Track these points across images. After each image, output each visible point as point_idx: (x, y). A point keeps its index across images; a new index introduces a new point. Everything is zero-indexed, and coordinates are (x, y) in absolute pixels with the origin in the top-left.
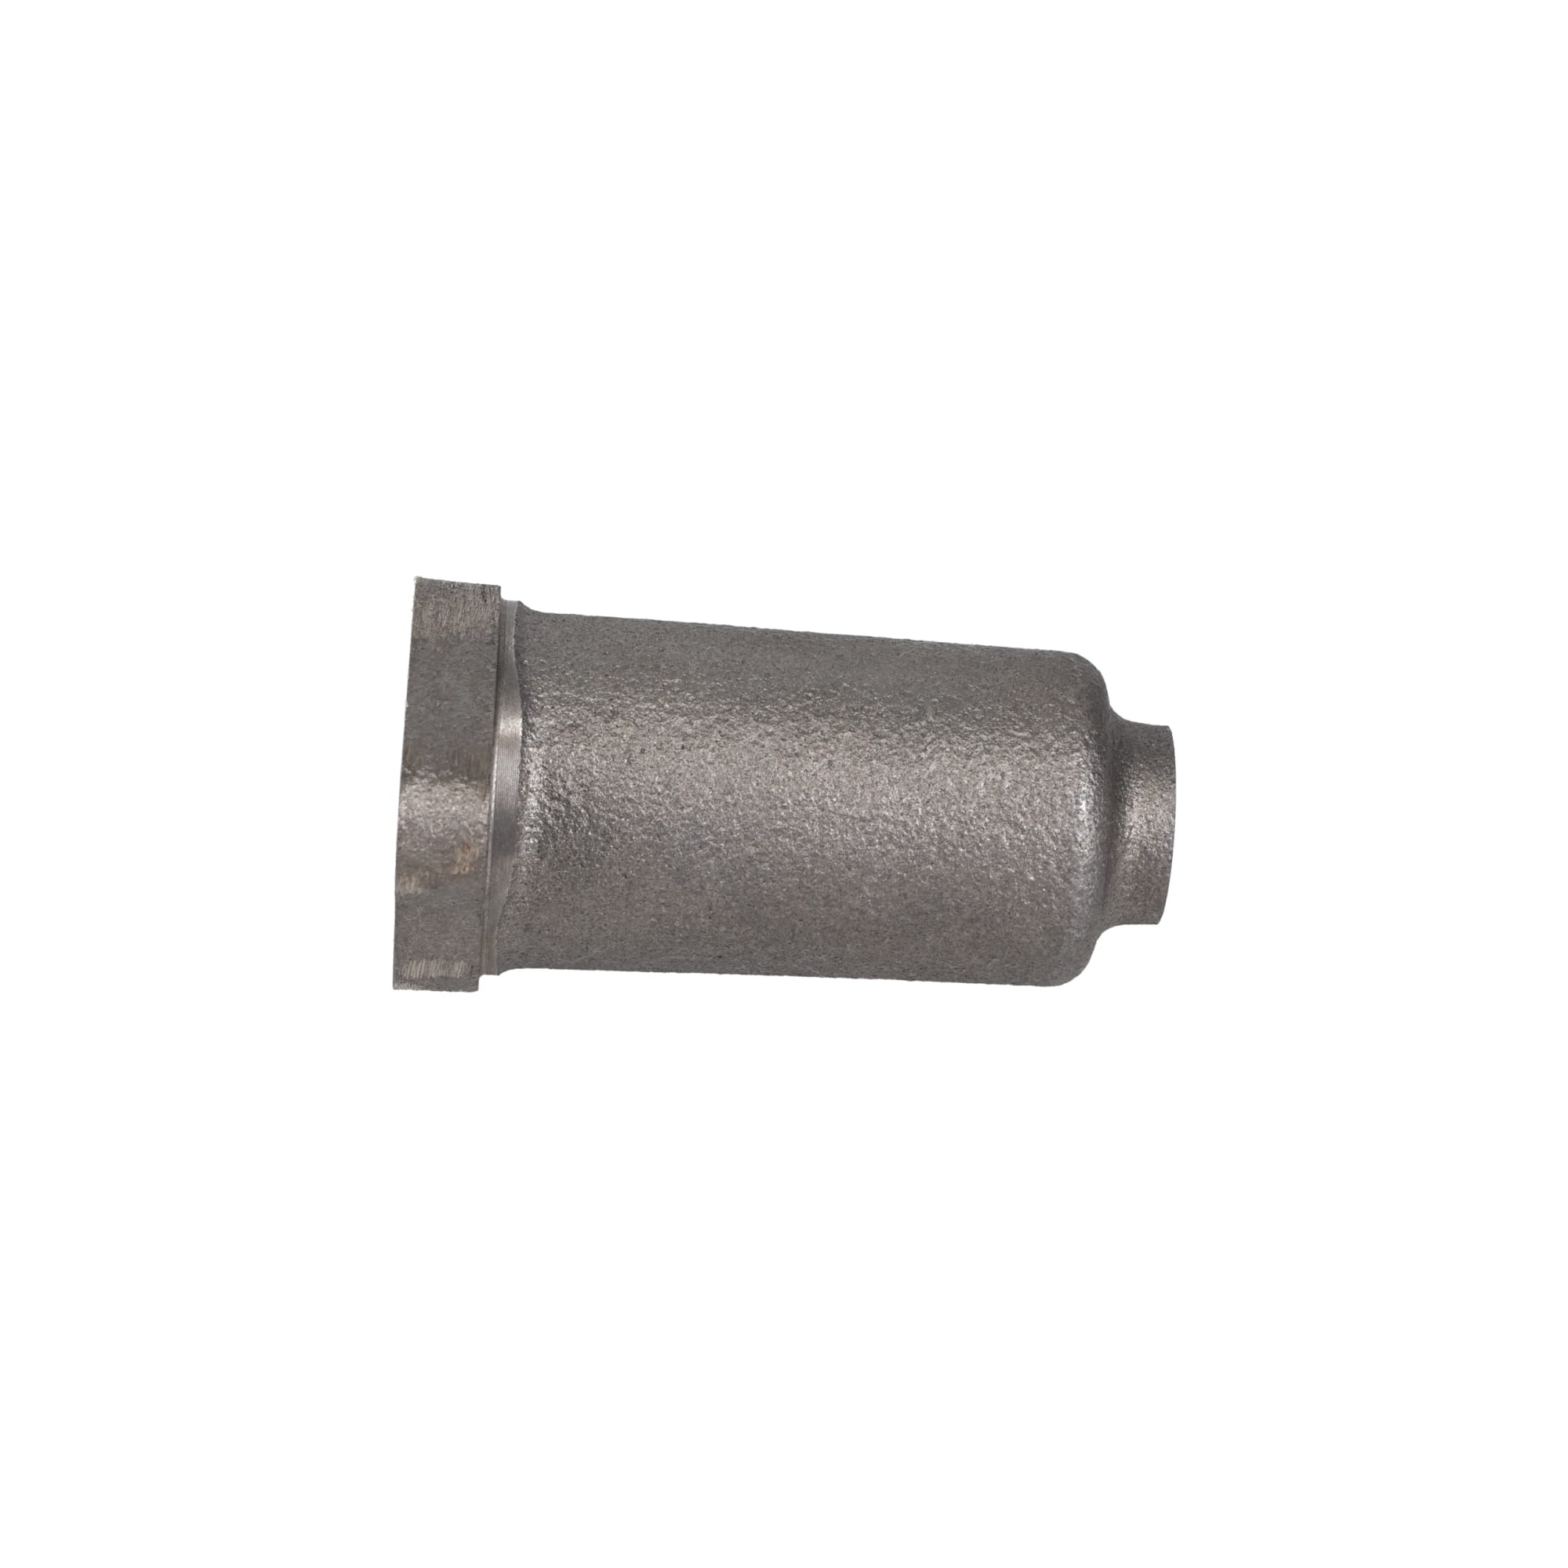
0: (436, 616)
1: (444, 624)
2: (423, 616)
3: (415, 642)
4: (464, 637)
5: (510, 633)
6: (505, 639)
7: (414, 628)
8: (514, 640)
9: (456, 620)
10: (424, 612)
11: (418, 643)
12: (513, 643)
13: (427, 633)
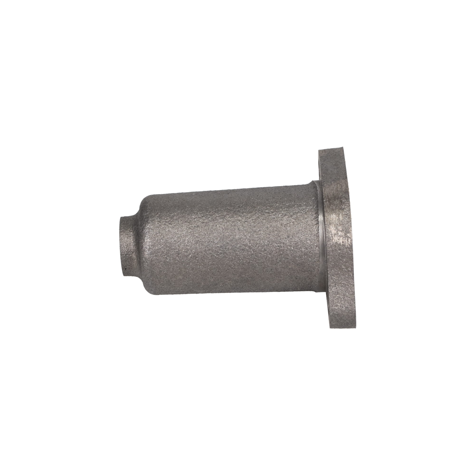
0: (342, 187)
1: (339, 185)
2: (345, 186)
3: (346, 178)
4: (332, 182)
5: (319, 191)
6: (320, 189)
7: (347, 181)
8: (318, 189)
9: (335, 187)
10: (345, 187)
11: (345, 178)
12: (318, 188)
13: (343, 181)
